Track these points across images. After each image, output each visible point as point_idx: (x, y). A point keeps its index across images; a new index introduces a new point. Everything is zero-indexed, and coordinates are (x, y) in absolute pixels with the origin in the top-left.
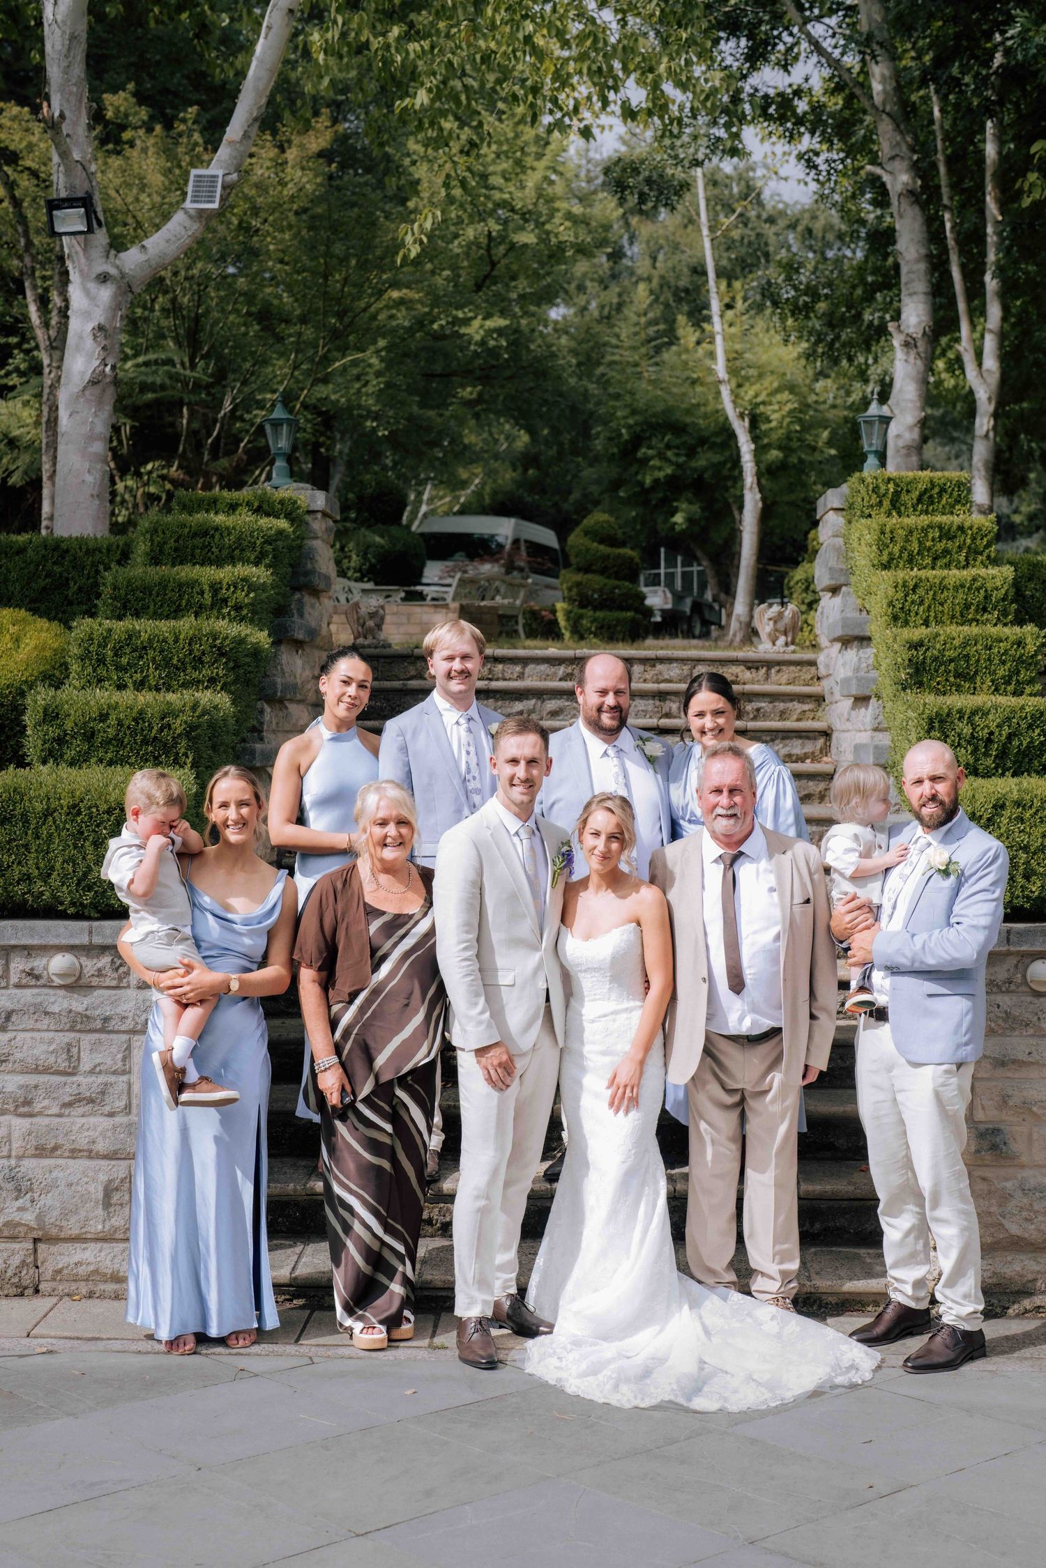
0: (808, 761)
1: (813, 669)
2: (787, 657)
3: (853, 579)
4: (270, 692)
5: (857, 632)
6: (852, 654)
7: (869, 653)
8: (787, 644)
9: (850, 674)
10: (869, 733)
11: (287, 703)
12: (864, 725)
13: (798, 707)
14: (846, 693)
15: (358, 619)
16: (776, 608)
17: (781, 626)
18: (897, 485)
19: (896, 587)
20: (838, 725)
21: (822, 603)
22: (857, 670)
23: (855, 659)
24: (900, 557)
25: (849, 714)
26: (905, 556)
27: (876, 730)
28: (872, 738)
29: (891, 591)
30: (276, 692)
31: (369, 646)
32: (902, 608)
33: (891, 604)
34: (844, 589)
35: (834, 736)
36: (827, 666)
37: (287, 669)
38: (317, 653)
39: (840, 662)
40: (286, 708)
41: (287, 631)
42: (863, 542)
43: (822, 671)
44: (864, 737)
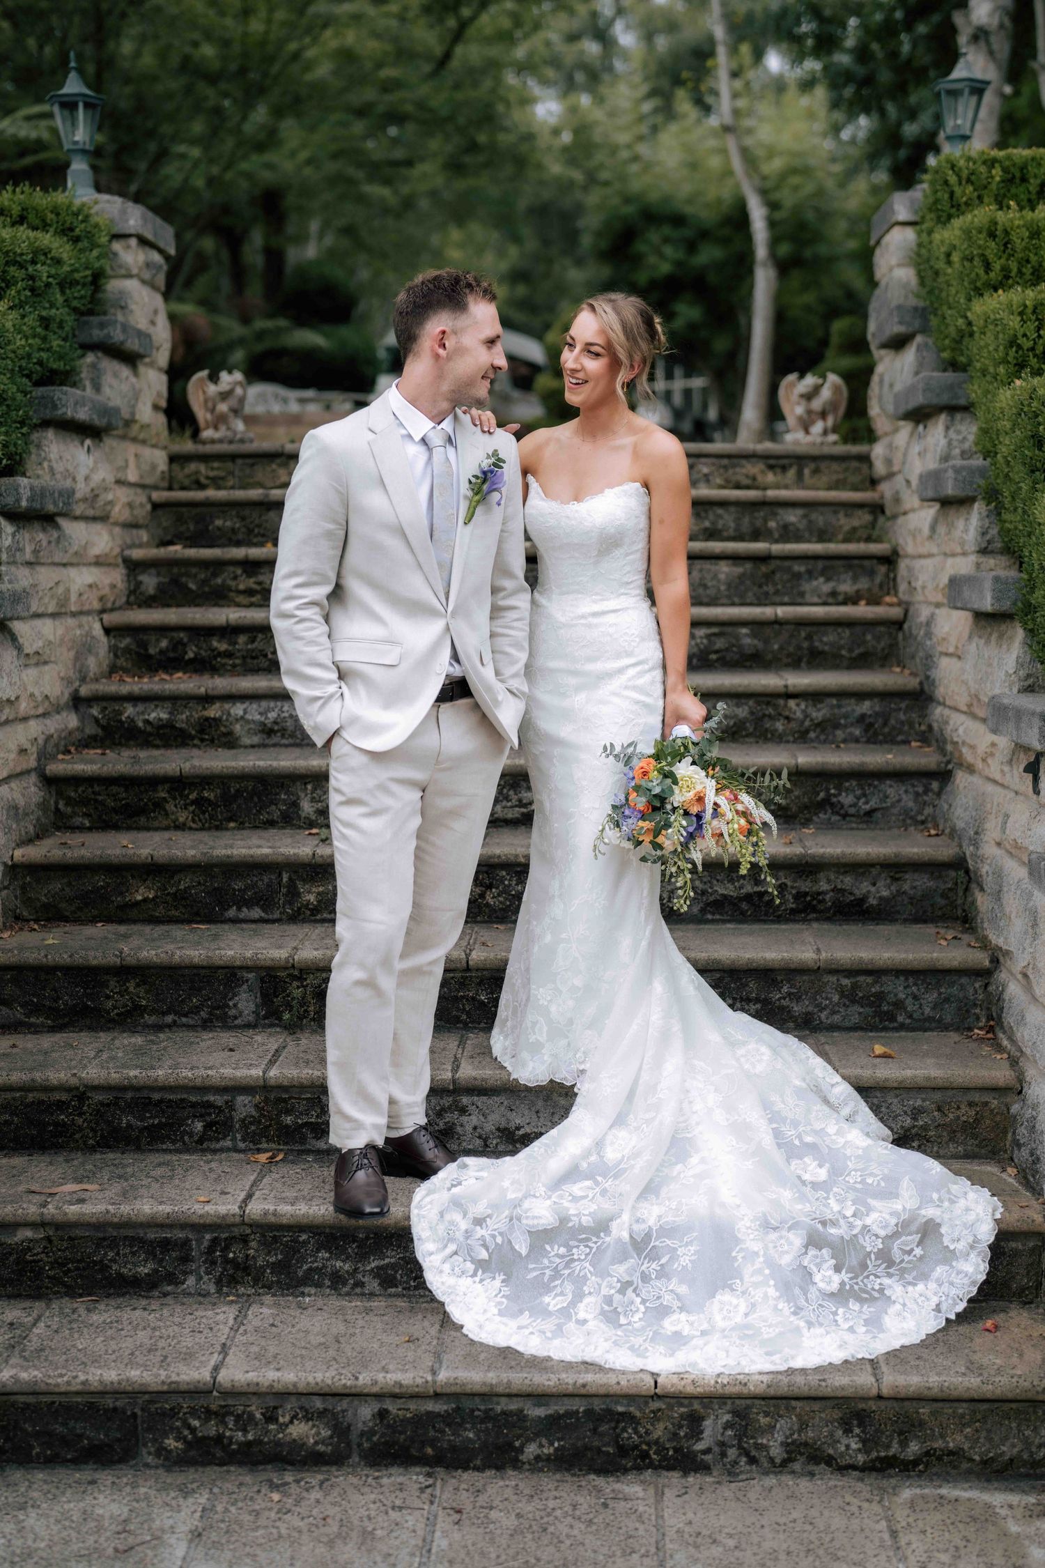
0: (863, 602)
1: (865, 467)
2: (827, 450)
3: (934, 321)
4: (10, 500)
5: (945, 399)
6: (937, 435)
7: (968, 431)
8: (825, 433)
9: (932, 464)
10: (973, 558)
11: (62, 522)
12: (962, 544)
13: (845, 522)
14: (930, 494)
15: (206, 401)
16: (810, 380)
17: (817, 404)
18: (1005, 170)
19: (1021, 314)
20: (909, 547)
21: (880, 369)
22: (946, 458)
23: (943, 442)
24: (1020, 273)
25: (933, 528)
26: (1027, 270)
27: (984, 551)
28: (978, 565)
29: (1014, 322)
30: (18, 500)
31: (221, 441)
32: (1033, 349)
33: (1013, 342)
34: (919, 339)
35: (903, 565)
36: (889, 462)
37: (59, 467)
38: (131, 449)
39: (916, 449)
40: (57, 527)
41: (55, 407)
42: (955, 258)
43: (880, 468)
44: (964, 565)
